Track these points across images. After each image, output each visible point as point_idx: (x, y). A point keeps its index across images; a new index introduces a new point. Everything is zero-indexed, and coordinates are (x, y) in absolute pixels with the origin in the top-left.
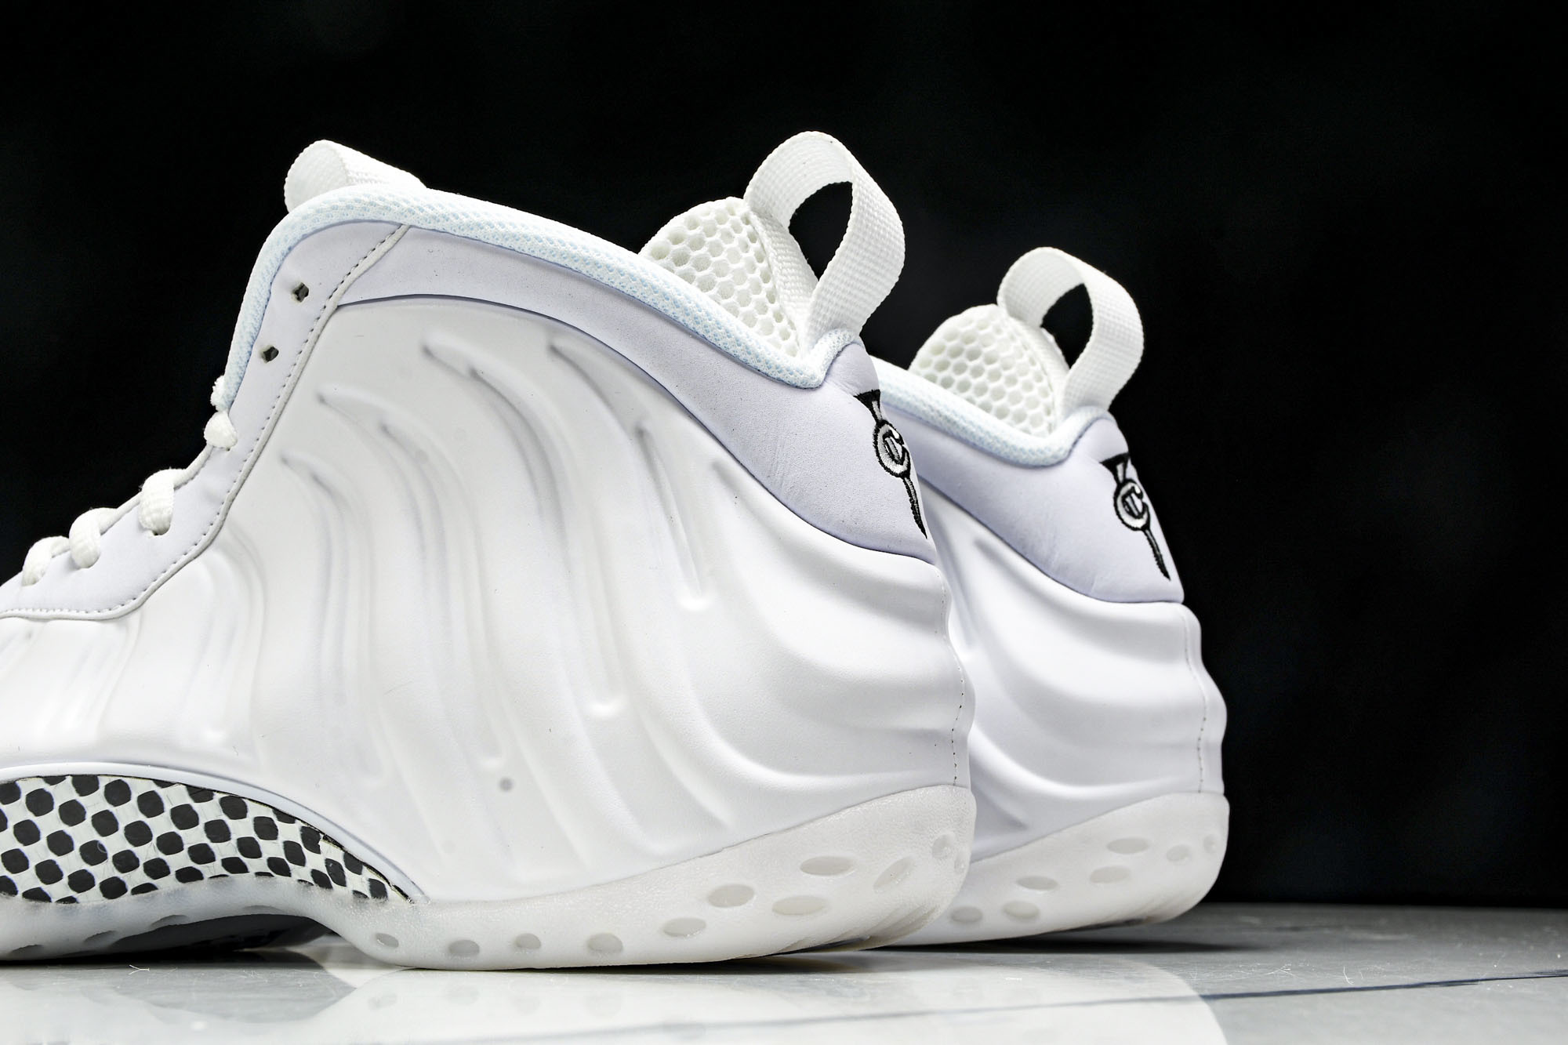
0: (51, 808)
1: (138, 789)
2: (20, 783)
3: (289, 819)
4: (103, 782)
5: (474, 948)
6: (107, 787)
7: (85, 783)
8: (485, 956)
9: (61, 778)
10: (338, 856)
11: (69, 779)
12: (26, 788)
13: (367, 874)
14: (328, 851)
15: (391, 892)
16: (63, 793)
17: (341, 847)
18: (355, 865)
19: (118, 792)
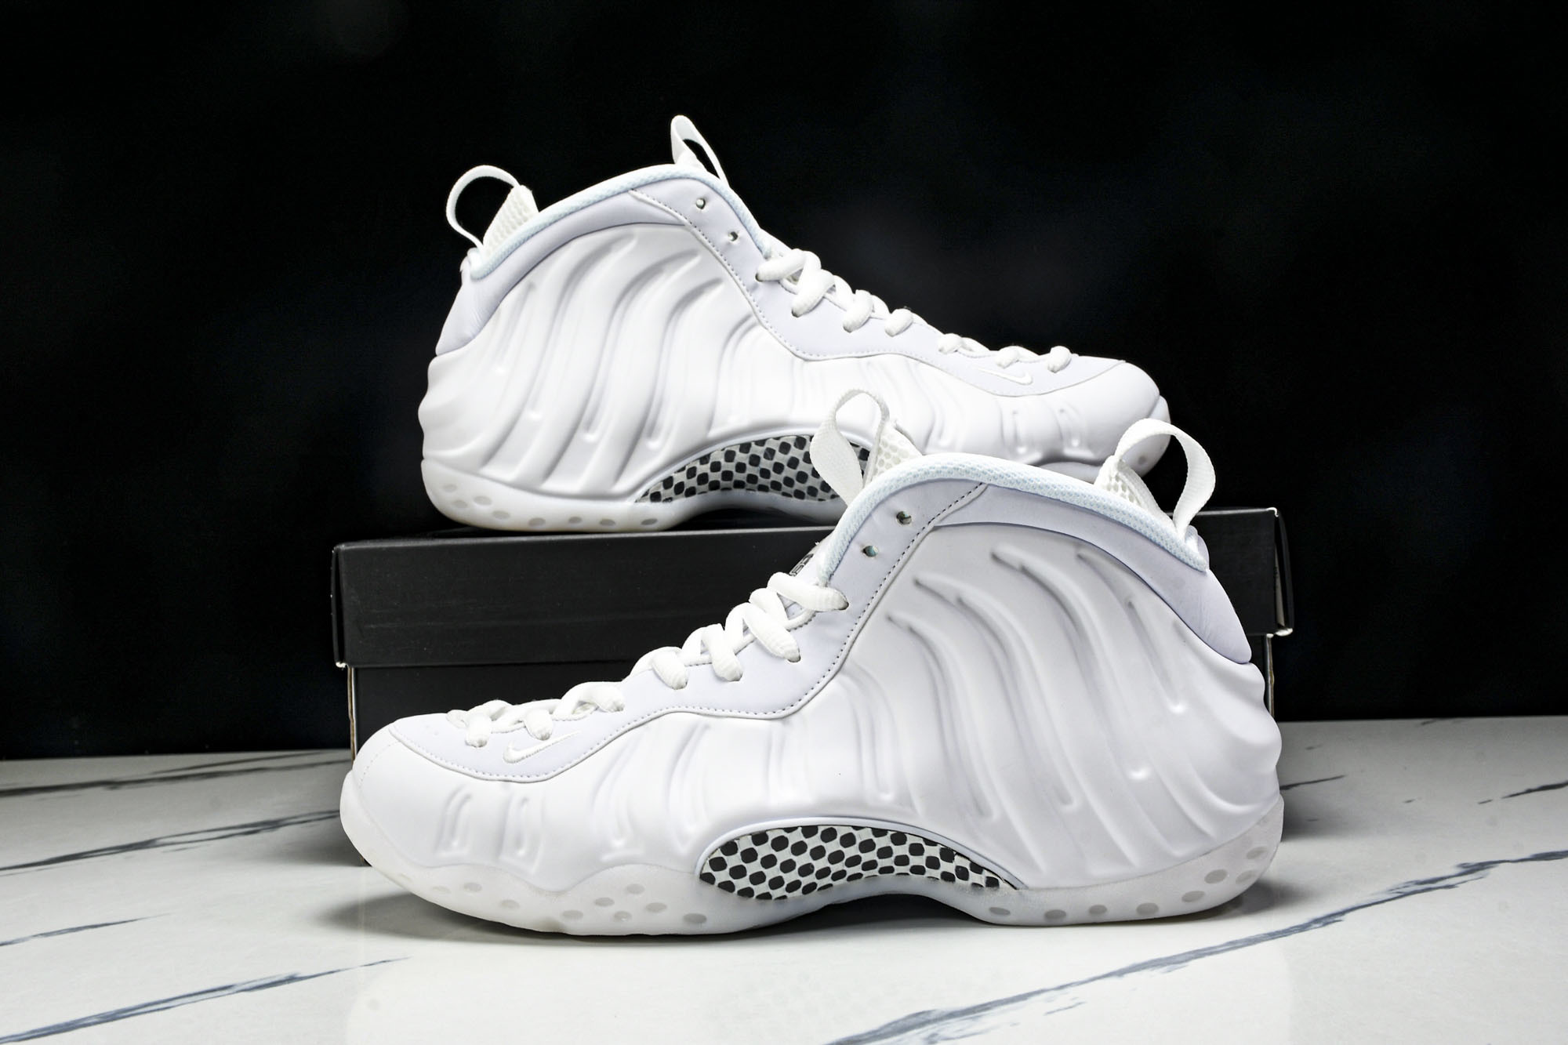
0: (787, 846)
1: (841, 832)
2: (768, 833)
3: (934, 844)
4: (821, 829)
5: (1062, 914)
6: (823, 832)
7: (809, 831)
8: (1069, 919)
9: (795, 828)
10: (966, 864)
11: (800, 829)
12: (772, 836)
13: (986, 874)
14: (958, 861)
15: (1001, 882)
16: (795, 838)
17: (968, 859)
18: (977, 869)
19: (829, 834)
